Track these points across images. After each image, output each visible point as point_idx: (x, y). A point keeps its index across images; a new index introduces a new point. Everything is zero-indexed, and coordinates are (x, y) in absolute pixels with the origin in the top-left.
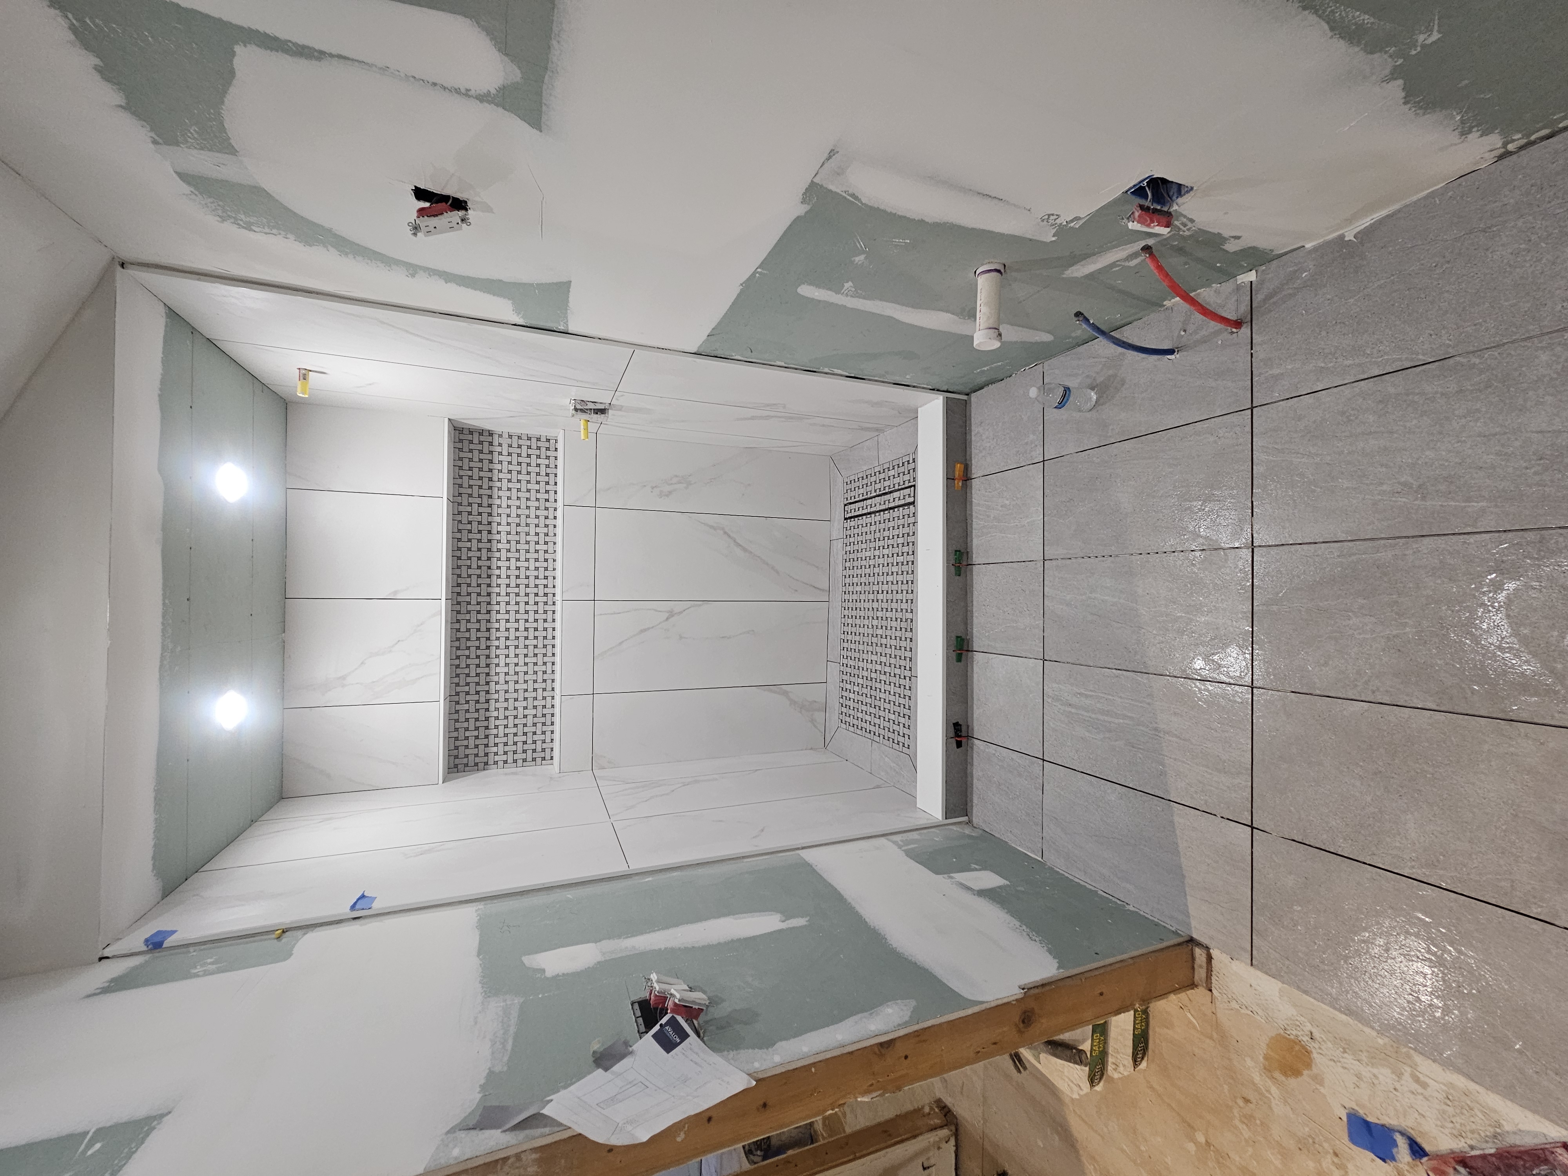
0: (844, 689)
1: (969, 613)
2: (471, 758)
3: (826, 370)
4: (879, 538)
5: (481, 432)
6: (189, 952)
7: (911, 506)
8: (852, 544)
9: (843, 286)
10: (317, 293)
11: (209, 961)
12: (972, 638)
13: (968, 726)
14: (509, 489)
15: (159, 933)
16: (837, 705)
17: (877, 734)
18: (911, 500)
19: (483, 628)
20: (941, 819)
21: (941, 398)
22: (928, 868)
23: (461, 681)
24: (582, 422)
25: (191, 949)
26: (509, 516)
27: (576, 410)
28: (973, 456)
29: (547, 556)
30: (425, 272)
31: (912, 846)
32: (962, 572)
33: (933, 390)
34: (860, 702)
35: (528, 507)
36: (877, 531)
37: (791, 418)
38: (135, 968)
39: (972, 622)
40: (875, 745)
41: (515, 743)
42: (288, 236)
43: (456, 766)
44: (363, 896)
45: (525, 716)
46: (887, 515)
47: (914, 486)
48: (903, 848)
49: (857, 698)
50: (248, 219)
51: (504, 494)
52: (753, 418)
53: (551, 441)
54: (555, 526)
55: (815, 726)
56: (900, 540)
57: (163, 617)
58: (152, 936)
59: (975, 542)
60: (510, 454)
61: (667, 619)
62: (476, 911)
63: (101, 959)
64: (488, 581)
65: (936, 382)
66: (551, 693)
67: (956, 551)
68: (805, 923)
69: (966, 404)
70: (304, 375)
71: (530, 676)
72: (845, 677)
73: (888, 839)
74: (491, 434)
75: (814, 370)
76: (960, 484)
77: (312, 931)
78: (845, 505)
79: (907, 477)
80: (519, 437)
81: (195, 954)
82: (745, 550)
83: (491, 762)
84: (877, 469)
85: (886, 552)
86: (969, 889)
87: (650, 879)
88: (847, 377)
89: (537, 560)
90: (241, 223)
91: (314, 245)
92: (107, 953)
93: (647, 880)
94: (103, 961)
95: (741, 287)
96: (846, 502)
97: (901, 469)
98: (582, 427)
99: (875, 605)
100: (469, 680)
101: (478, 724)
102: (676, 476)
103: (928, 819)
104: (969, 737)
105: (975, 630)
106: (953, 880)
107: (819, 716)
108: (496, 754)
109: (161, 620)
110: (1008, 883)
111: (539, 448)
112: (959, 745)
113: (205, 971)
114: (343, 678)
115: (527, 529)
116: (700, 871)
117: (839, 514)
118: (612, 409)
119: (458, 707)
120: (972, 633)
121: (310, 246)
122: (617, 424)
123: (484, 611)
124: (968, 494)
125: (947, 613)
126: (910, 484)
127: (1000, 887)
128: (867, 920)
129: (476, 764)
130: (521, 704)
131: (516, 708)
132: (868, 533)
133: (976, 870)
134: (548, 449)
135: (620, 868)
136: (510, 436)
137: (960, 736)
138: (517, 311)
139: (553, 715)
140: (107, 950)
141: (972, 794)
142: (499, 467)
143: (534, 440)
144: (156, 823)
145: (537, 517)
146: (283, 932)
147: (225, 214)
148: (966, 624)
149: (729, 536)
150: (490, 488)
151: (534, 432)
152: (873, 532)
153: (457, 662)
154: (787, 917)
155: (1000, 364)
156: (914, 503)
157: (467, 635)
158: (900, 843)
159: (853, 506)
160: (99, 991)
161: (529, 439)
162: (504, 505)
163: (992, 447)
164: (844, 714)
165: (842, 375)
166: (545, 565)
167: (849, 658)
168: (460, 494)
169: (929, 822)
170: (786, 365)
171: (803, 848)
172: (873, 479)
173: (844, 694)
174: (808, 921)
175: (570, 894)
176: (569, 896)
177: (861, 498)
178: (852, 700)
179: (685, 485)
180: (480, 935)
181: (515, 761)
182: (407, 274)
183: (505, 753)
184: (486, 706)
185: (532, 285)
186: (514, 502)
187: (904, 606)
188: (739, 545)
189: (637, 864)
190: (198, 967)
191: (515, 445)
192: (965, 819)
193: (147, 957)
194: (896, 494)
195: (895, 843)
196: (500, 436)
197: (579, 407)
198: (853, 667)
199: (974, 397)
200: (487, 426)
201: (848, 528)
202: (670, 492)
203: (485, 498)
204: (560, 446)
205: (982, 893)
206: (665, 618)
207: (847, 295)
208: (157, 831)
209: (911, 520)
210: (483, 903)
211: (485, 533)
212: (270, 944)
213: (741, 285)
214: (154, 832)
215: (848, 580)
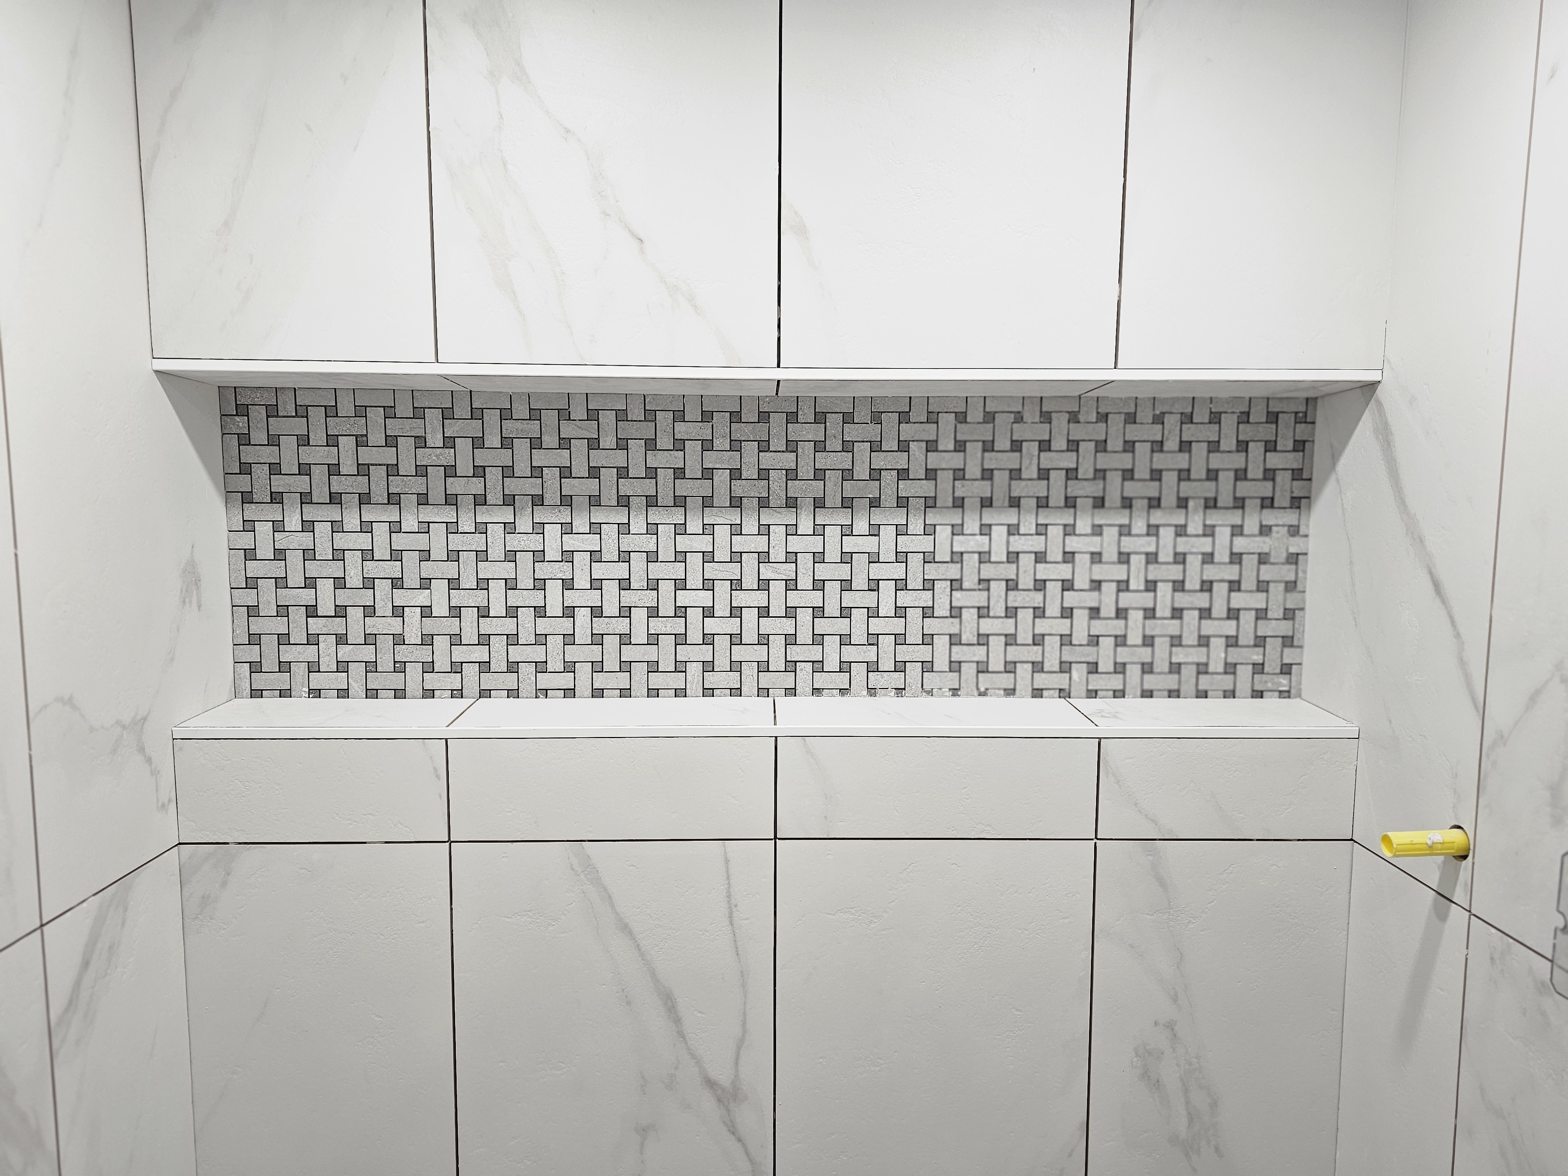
2: (268, 454)
5: (1302, 475)
14: (1124, 558)
19: (684, 488)
23: (518, 424)
26: (1040, 557)
29: (914, 669)
41: (310, 583)
43: (242, 410)
45: (398, 612)
51: (1109, 543)
53: (1284, 681)
54: (1010, 692)
60: (1236, 558)
61: (711, 1084)
64: (834, 499)
66: (471, 689)
71: (530, 625)
74: (1297, 503)
80: (1291, 586)
83: (251, 512)
89: (900, 640)
100: (522, 446)
101: (378, 474)
102: (1214, 1105)
108: (278, 527)
111: (1260, 642)
115: (998, 609)
119: (433, 416)
123: (740, 488)
129: (245, 469)
130: (439, 597)
131: (426, 583)
134: (1259, 668)
136: (1294, 559)
139: (399, 694)
142: (1195, 526)
143: (1284, 628)
145: (1038, 640)
150: (1127, 503)
151: (1313, 629)
153: (579, 412)
157: (664, 441)
161: (1289, 614)
162: (1074, 544)
166: (887, 664)
168: (1103, 417)
181: (252, 582)
183: (280, 554)
184: (436, 495)
186: (1084, 572)
191: (1267, 573)
196: (1294, 531)
200: (1325, 492)
203: (1094, 489)
204: (1272, 706)
206: (713, 1075)
211: (982, 489)
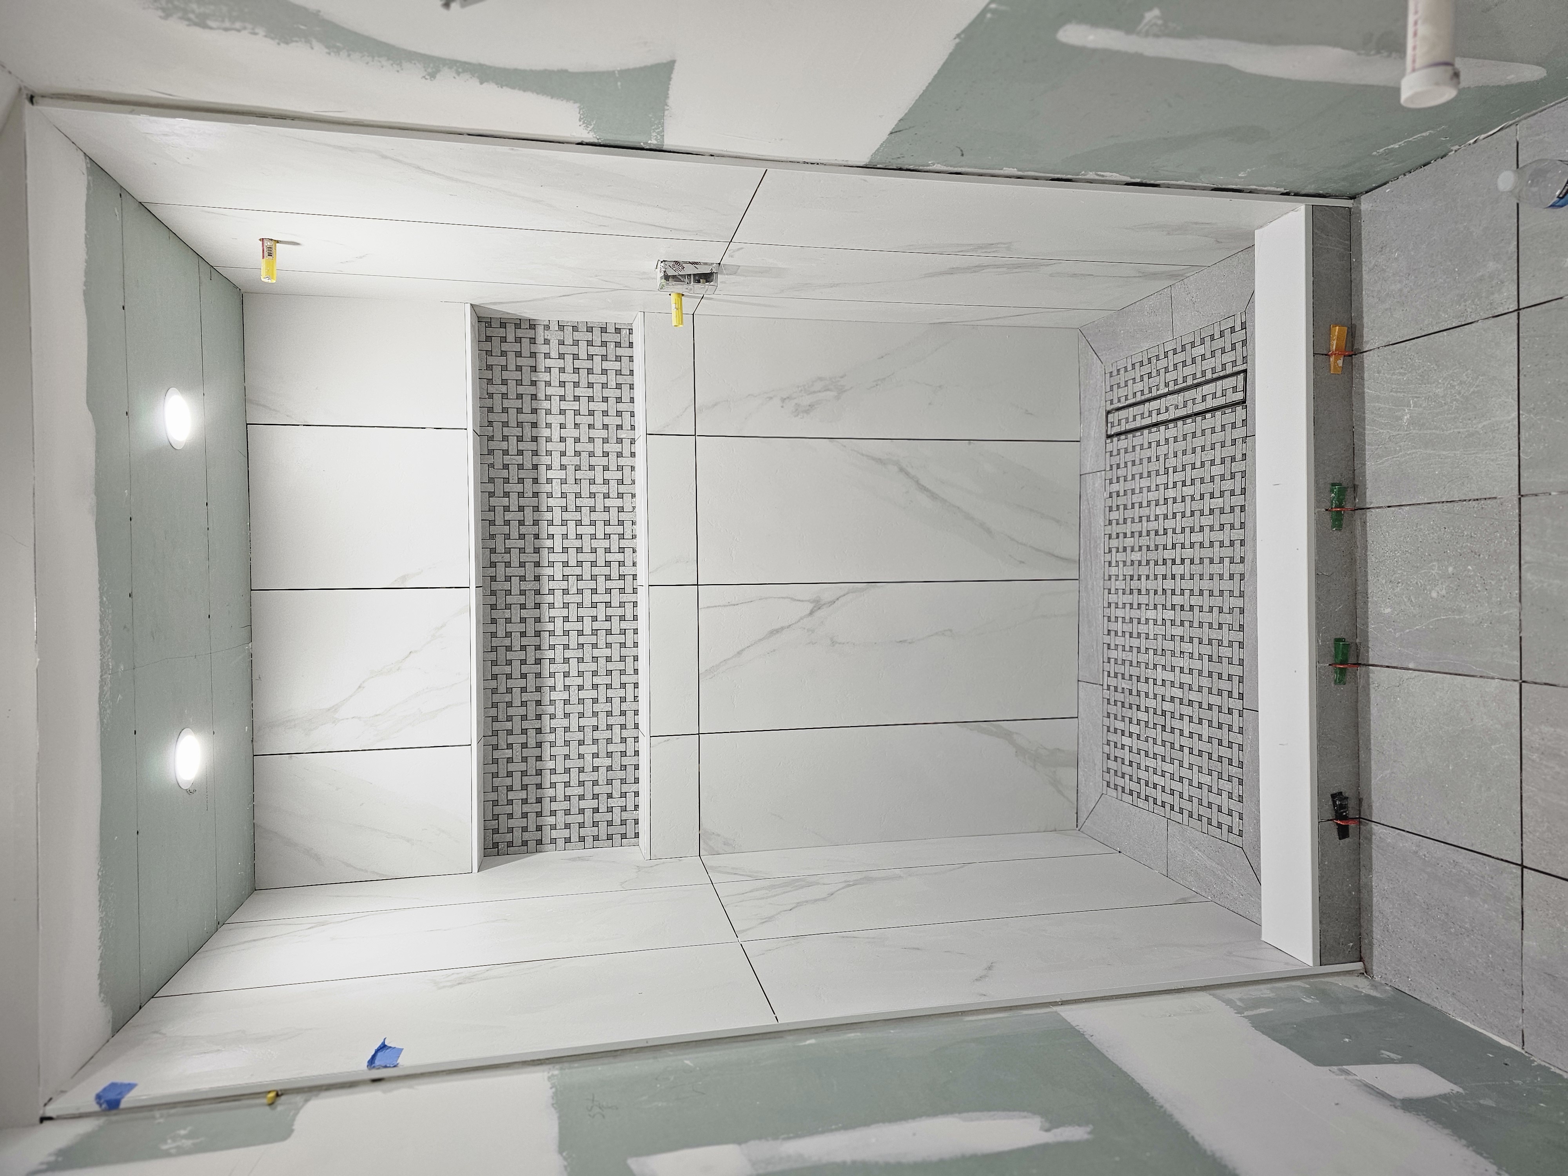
0: (1112, 729)
1: (1359, 596)
2: (517, 833)
3: (1091, 175)
4: (1175, 468)
5: (518, 323)
6: (154, 1118)
7: (1239, 408)
8: (1122, 479)
9: (1142, 17)
10: (293, 118)
11: (183, 1132)
12: (1367, 641)
13: (1360, 801)
14: (562, 412)
15: (113, 1086)
16: (1099, 757)
17: (1176, 808)
18: (1240, 396)
19: (530, 632)
20: (1311, 964)
21: (1302, 207)
22: (1299, 1053)
23: (500, 714)
24: (674, 297)
25: (157, 1114)
26: (563, 454)
27: (667, 277)
28: (1365, 309)
29: (623, 516)
30: (450, 68)
31: (1263, 1010)
32: (1345, 522)
33: (1287, 194)
34: (1143, 753)
35: (591, 440)
36: (1171, 455)
37: (1018, 266)
38: (89, 1136)
39: (1366, 612)
40: (1174, 828)
41: (582, 811)
42: (257, 30)
43: (496, 845)
44: (383, 1047)
45: (596, 769)
46: (1189, 426)
47: (1245, 371)
48: (1246, 1014)
49: (1136, 744)
50: (202, 10)
51: (555, 420)
52: (952, 271)
53: (624, 332)
54: (633, 468)
55: (1060, 792)
56: (1217, 470)
57: (101, 621)
58: (105, 1090)
59: (1371, 467)
60: (561, 356)
61: (812, 613)
62: (549, 1078)
63: (43, 1119)
64: (535, 558)
65: (1294, 179)
66: (634, 733)
67: (1333, 485)
68: (1086, 1136)
69: (1350, 218)
70: (269, 249)
71: (602, 706)
72: (1112, 709)
73: (1214, 995)
74: (532, 326)
75: (1069, 177)
76: (1340, 362)
77: (317, 1096)
78: (1108, 413)
79: (1228, 357)
80: (575, 329)
81: (162, 1120)
82: (934, 496)
83: (546, 840)
84: (1169, 347)
85: (1188, 491)
86: (1383, 1095)
87: (812, 1041)
88: (1128, 184)
89: (607, 523)
90: (192, 16)
91: (292, 41)
92: (50, 1111)
93: (808, 1042)
94: (47, 1123)
95: (957, 40)
96: (1109, 408)
97: (1218, 344)
98: (673, 306)
99: (1169, 584)
100: (511, 711)
101: (526, 780)
102: (821, 379)
103: (1287, 964)
104: (1361, 820)
105: (1371, 627)
106: (1350, 1077)
107: (1067, 775)
108: (554, 827)
109: (97, 625)
110: (1461, 1090)
111: (604, 344)
112: (1343, 833)
113: (178, 1147)
114: (335, 709)
115: (590, 474)
116: (893, 1032)
117: (1096, 429)
118: (722, 273)
119: (497, 754)
120: (1366, 633)
121: (287, 43)
122: (729, 298)
123: (530, 604)
124: (1355, 381)
125: (1318, 598)
126: (1236, 369)
127: (1445, 1097)
128: (1197, 1138)
129: (525, 843)
130: (588, 750)
131: (581, 756)
132: (1154, 459)
133: (1391, 1061)
134: (618, 345)
135: (762, 1020)
136: (561, 328)
137: (1345, 818)
138: (585, 119)
139: (637, 767)
140: (48, 1108)
141: (1370, 921)
142: (546, 377)
143: (597, 332)
144: (101, 925)
145: (606, 454)
146: (278, 1095)
147: (170, 5)
148: (1354, 616)
149: (907, 474)
150: (534, 411)
151: (597, 317)
152: (1162, 458)
153: (493, 684)
154: (1053, 1122)
155: (1427, 133)
156: (1244, 401)
157: (507, 642)
158: (1239, 1003)
159: (1123, 414)
160: (44, 1167)
161: (590, 329)
162: (556, 437)
163: (1405, 290)
164: (1112, 772)
165: (1117, 183)
166: (620, 530)
167: (1120, 676)
168: (490, 424)
169: (1290, 968)
170: (1020, 173)
171: (1064, 1003)
172: (1162, 363)
173: (1112, 737)
174: (1090, 1133)
175: (689, 1060)
176: (687, 1062)
177: (1139, 398)
178: (1127, 748)
179: (835, 393)
180: (560, 1118)
181: (582, 839)
182: (424, 74)
183: (567, 826)
184: (537, 752)
185: (611, 74)
186: (570, 432)
187: (1226, 585)
188: (924, 489)
189: (789, 1017)
190: (169, 1141)
191: (569, 341)
192: (1358, 966)
193: (101, 1121)
194: (1208, 389)
195: (1229, 1002)
196: (547, 327)
197: (671, 272)
198: (1127, 692)
199: (1366, 204)
200: (527, 313)
201: (1115, 453)
202: (811, 406)
203: (527, 427)
204: (637, 338)
205: (1410, 1105)
206: (808, 612)
207: (1147, 34)
208: (104, 937)
209: (1239, 433)
210: (558, 1066)
211: (528, 483)
212: (259, 1112)
213: (958, 36)
214: (100, 938)
215: (1114, 543)
